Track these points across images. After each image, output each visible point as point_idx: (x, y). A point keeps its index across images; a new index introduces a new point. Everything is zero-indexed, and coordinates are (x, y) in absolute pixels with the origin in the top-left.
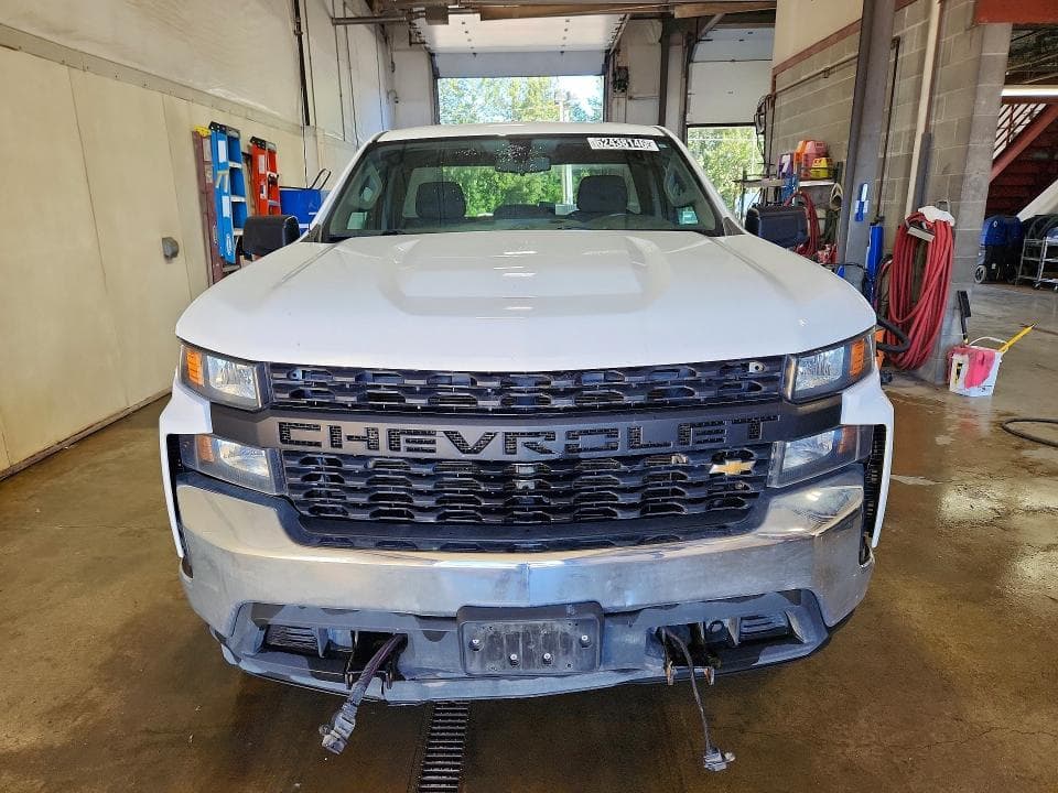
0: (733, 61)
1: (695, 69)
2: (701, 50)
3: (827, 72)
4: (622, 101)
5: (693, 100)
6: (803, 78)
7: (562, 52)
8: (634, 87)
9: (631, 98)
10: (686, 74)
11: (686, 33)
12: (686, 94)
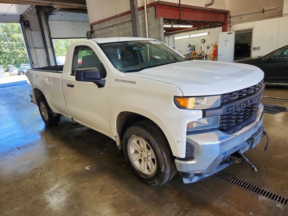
0: (60, 21)
1: (49, 22)
2: (51, 17)
3: (112, 26)
4: (29, 31)
5: (52, 31)
6: (103, 27)
7: (4, 15)
8: (31, 27)
9: (31, 30)
10: (47, 24)
11: (44, 12)
12: (49, 30)
